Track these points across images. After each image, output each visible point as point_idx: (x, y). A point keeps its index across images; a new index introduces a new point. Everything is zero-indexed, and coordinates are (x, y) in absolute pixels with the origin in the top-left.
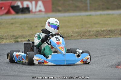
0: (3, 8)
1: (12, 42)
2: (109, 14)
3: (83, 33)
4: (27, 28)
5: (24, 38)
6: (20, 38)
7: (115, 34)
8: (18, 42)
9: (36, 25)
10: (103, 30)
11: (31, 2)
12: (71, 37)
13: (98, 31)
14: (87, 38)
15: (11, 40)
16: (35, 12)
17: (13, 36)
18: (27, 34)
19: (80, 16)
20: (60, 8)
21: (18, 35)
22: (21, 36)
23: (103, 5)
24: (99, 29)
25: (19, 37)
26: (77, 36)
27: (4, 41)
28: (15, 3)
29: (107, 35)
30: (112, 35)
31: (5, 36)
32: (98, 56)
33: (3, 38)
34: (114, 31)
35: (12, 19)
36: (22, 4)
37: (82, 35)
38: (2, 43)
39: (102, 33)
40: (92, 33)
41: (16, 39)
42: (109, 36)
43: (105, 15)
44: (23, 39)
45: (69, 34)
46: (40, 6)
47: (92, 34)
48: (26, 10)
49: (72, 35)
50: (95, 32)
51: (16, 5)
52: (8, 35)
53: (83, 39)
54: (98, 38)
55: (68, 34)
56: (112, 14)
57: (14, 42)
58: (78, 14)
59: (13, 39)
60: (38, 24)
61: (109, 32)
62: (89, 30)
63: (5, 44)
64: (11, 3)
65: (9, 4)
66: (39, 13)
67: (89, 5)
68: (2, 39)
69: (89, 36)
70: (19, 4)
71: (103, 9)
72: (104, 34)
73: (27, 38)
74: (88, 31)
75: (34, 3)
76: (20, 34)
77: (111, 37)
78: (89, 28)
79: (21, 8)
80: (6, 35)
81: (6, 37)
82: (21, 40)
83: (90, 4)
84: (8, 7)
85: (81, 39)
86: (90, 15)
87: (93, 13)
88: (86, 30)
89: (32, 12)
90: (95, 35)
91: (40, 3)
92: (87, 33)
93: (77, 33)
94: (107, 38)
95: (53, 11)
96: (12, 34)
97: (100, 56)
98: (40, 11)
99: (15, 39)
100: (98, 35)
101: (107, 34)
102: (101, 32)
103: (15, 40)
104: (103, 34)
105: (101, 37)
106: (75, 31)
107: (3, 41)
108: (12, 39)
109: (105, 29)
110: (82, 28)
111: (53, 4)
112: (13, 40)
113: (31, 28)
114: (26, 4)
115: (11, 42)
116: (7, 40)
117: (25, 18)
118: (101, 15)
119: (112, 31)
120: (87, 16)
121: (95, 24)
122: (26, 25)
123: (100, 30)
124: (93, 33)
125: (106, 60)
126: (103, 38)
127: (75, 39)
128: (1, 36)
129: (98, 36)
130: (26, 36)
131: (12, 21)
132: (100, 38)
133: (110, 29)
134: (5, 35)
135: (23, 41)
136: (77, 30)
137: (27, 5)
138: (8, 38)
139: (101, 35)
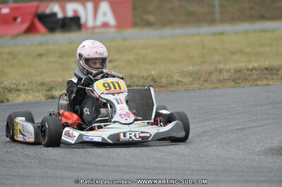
0: (19, 20)
1: (39, 99)
2: (265, 31)
3: (204, 76)
6: (58, 88)
7: (280, 77)
8: (53, 97)
10: (251, 67)
11: (84, 4)
12: (178, 84)
13: (239, 71)
14: (214, 86)
15: (38, 94)
16: (94, 28)
17: (43, 84)
19: (198, 34)
20: (151, 18)
21: (54, 81)
22: (60, 83)
23: (251, 9)
24: (242, 65)
25: (56, 85)
26: (192, 83)
27: (22, 98)
28: (47, 7)
29: (260, 78)
30: (273, 79)
31: (24, 85)
32: (240, 129)
33: (19, 90)
34: (277, 70)
35: (40, 44)
36: (63, 9)
37: (202, 79)
38: (16, 101)
39: (249, 75)
40: (226, 75)
41: (49, 90)
42: (265, 82)
43: (255, 31)
45: (172, 78)
46: (105, 14)
47: (226, 78)
48: (73, 23)
49: (180, 80)
50: (233, 71)
51: (48, 11)
52: (30, 83)
53: (206, 88)
54: (239, 87)
55: (169, 79)
56: (273, 31)
57: (44, 99)
58: (192, 30)
59: (43, 90)
61: (267, 72)
62: (218, 68)
63: (24, 104)
64: (38, 7)
65: (33, 10)
66: (102, 30)
67: (217, 9)
68: (18, 92)
69: (220, 81)
70: (56, 8)
71: (252, 19)
72: (255, 77)
74: (216, 70)
75: (90, 6)
76: (59, 79)
77: (271, 83)
78: (219, 62)
79: (59, 20)
80: (26, 82)
81: (26, 88)
82: (60, 93)
83: (222, 6)
84: (30, 18)
85: (200, 89)
86: (222, 34)
87: (228, 28)
88: (213, 68)
89: (87, 28)
90: (233, 81)
91: (105, 7)
92: (215, 76)
93: (190, 74)
94: (262, 85)
95: (135, 25)
96: (39, 79)
97: (245, 128)
98: (105, 25)
99: (46, 91)
100: (239, 78)
102: (245, 71)
103: (47, 93)
104: (252, 77)
105: (247, 83)
106: (185, 70)
107: (18, 96)
108: (39, 91)
109: (256, 65)
110: (204, 63)
111: (134, 9)
112: (41, 93)
114: (71, 9)
115: (37, 97)
116: (28, 93)
117: (71, 42)
118: (246, 32)
119: (272, 69)
120: (215, 34)
121: (232, 53)
123: (244, 67)
124: (229, 74)
125: (258, 137)
126: (252, 85)
127: (186, 90)
128: (15, 84)
129: (240, 81)
131: (41, 49)
132: (244, 87)
133: (267, 64)
134: (22, 83)
136: (191, 67)
137: (75, 12)
138: (32, 89)
139: (246, 79)
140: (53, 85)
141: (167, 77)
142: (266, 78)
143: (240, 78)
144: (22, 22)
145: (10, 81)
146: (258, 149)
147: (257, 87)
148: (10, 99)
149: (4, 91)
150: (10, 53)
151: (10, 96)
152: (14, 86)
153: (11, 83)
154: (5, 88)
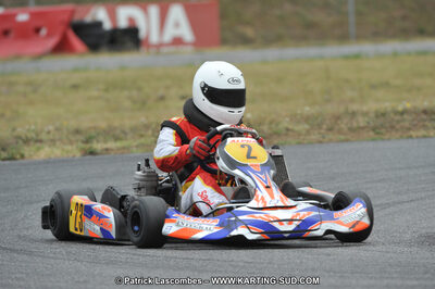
0: (44, 32)
1: (71, 155)
2: (424, 53)
3: (328, 122)
4: (127, 104)
5: (117, 139)
6: (101, 138)
8: (92, 153)
9: (161, 92)
10: (400, 108)
11: (145, 10)
12: (286, 135)
13: (383, 115)
14: (342, 137)
15: (69, 147)
16: (160, 45)
17: (77, 132)
18: (128, 123)
19: (321, 58)
20: (249, 32)
21: (95, 128)
22: (105, 131)
23: (404, 18)
24: (387, 105)
25: (98, 134)
26: (308, 132)
27: (45, 152)
28: (88, 11)
29: (414, 127)
31: (49, 132)
32: (382, 204)
33: (41, 141)
35: (76, 70)
36: (113, 16)
37: (325, 127)
38: (35, 158)
39: (398, 122)
40: (362, 122)
41: (87, 142)
42: (422, 132)
43: (409, 54)
44: (111, 145)
45: (277, 125)
46: (177, 25)
47: (362, 124)
48: (127, 38)
49: (290, 127)
50: (372, 115)
51: (88, 19)
52: (57, 129)
53: (330, 141)
54: (383, 140)
55: (273, 126)
57: (78, 155)
58: (312, 51)
59: (77, 141)
60: (167, 88)
61: (424, 117)
62: (350, 110)
63: (47, 162)
64: (72, 12)
65: (65, 17)
66: (172, 49)
67: (352, 19)
68: (38, 145)
69: (351, 130)
70: (101, 14)
71: (405, 34)
72: (407, 124)
73: (126, 139)
74: (347, 112)
75: (154, 10)
76: (103, 125)
77: (432, 134)
78: (352, 100)
79: (106, 32)
80: (51, 128)
81: (51, 137)
82: (105, 146)
83: (359, 14)
84: (61, 29)
85: (321, 142)
86: (357, 56)
87: (367, 48)
88: (341, 109)
89: (149, 46)
90: (374, 129)
91: (177, 13)
92: (345, 121)
93: (307, 119)
94: (417, 137)
95: (223, 42)
96: (73, 124)
97: (389, 204)
98: (178, 41)
99: (83, 142)
100: (382, 126)
101: (415, 125)
102: (392, 115)
103: (84, 145)
104: (402, 124)
105: (394, 133)
106: (299, 112)
107: (38, 149)
108: (71, 143)
109: (408, 105)
110: (328, 101)
111: (223, 16)
112: (74, 147)
113: (144, 103)
114: (125, 15)
115: (67, 152)
116: (54, 145)
117: (123, 68)
118: (395, 54)
119: (433, 113)
120: (346, 57)
121: (373, 87)
122: (126, 93)
123: (389, 109)
124: (366, 119)
125: (408, 218)
126: (401, 137)
127: (299, 143)
128: (33, 131)
129: (383, 131)
130: (124, 132)
131: (76, 78)
132: (389, 139)
133: (426, 104)
134: (46, 129)
135: (112, 150)
136: (307, 108)
137: (131, 20)
138: (60, 140)
139: (392, 127)
140: (93, 133)
141: (271, 123)
142: (425, 127)
143: (384, 125)
144: (49, 35)
145: (27, 127)
146: (408, 236)
147: (410, 141)
148: (26, 154)
149: (17, 143)
150: (29, 84)
151: (27, 151)
152: (33, 135)
153: (28, 130)
154: (19, 137)
